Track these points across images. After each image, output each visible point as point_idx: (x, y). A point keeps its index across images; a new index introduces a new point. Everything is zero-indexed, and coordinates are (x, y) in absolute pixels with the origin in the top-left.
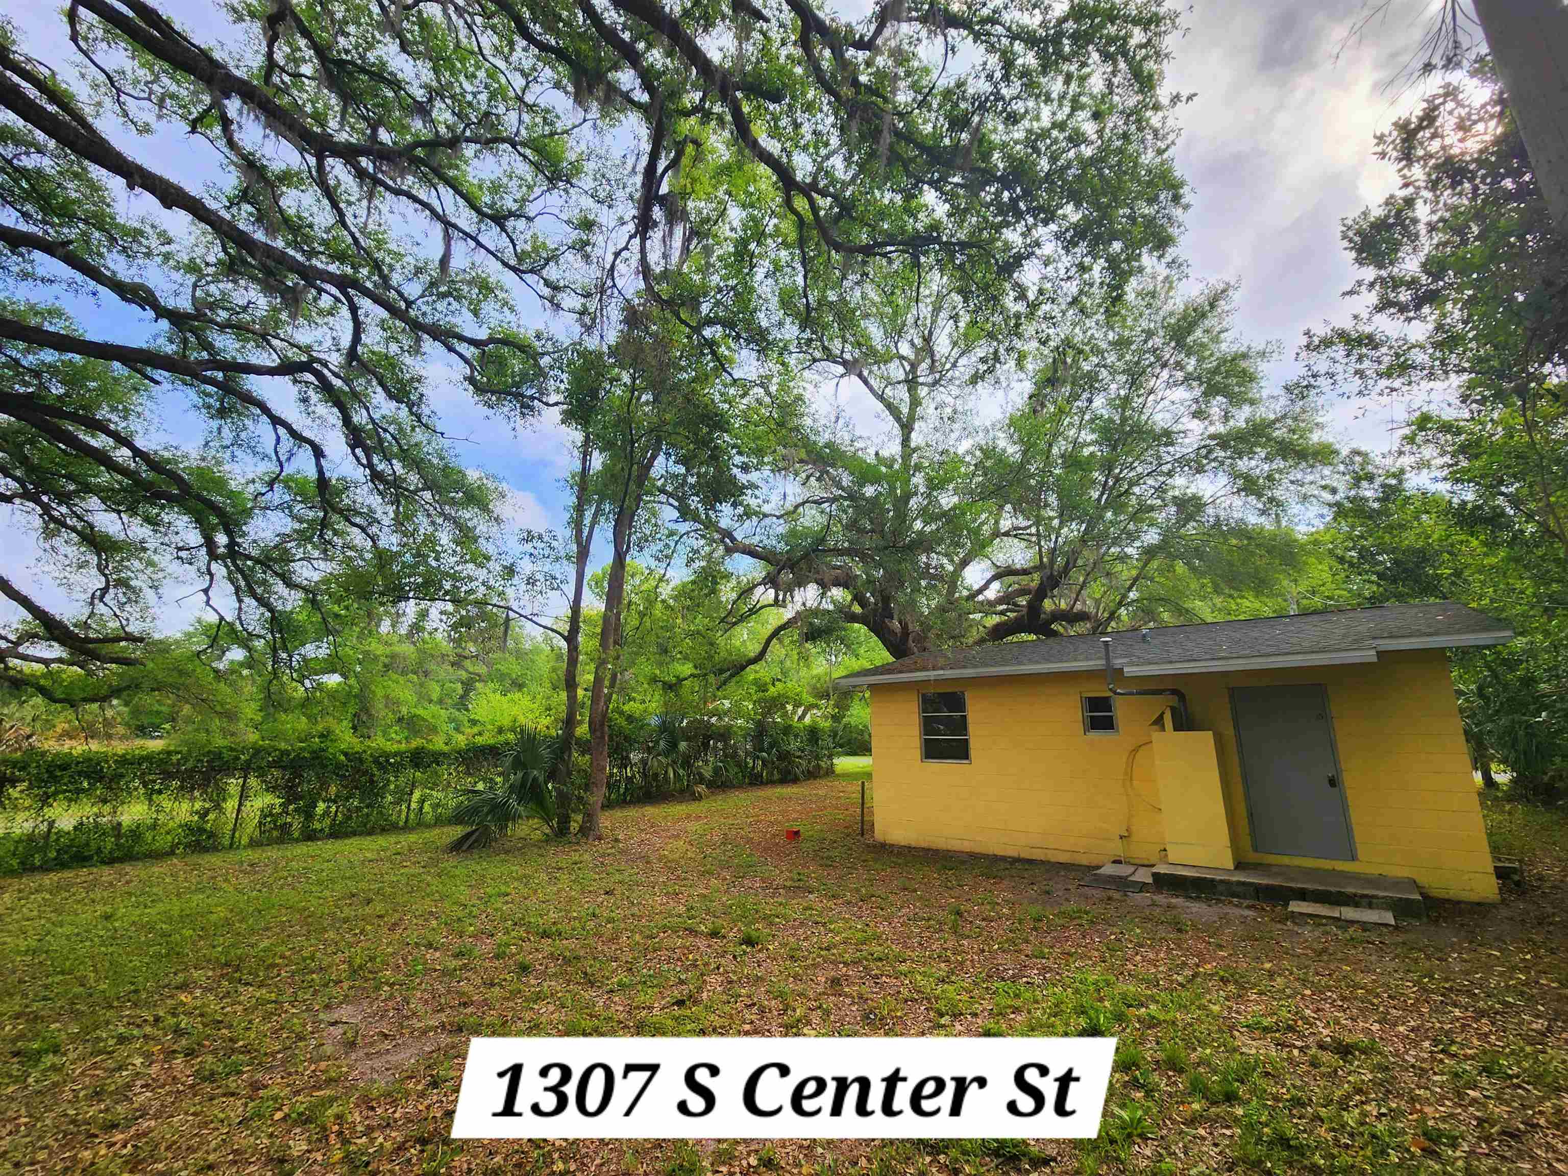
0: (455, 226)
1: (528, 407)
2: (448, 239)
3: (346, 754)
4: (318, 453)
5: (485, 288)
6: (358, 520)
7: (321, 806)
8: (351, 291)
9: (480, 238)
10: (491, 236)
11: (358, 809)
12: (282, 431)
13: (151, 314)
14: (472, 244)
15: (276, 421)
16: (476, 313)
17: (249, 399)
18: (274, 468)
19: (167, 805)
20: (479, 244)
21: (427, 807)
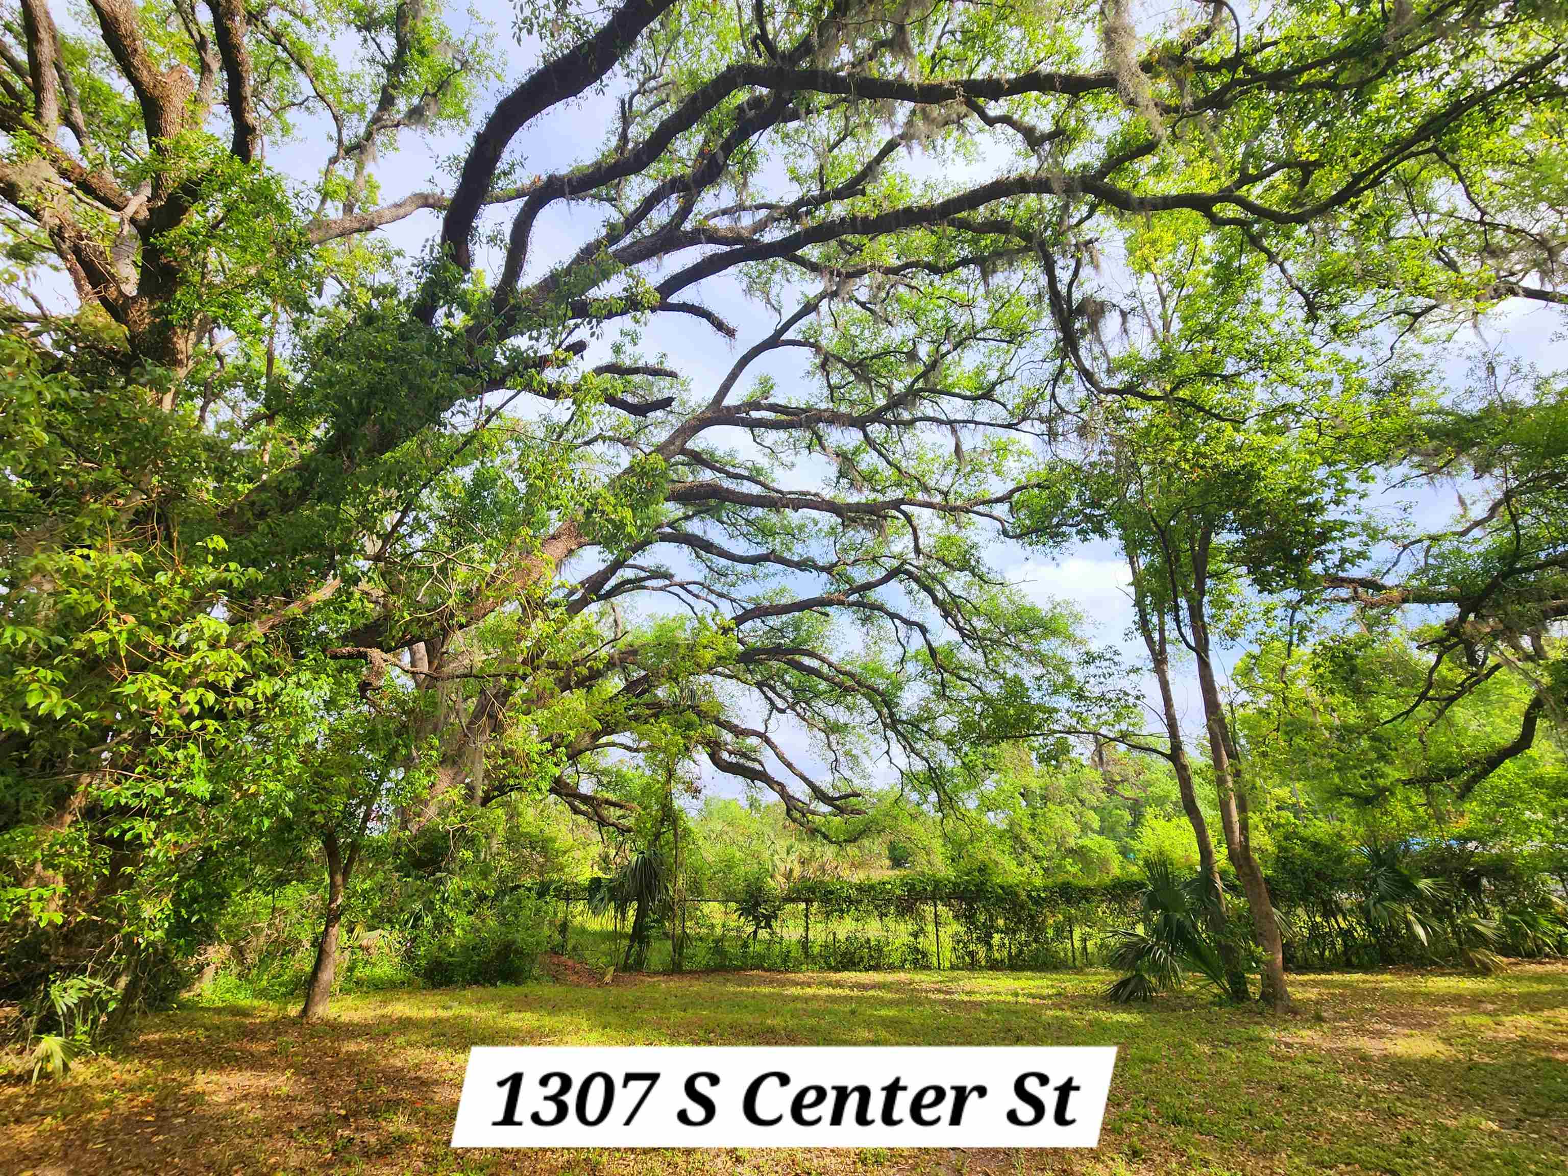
0: (956, 421)
1: (1057, 535)
2: (954, 431)
3: (1002, 888)
4: (924, 630)
5: (1002, 450)
6: (965, 675)
7: (996, 938)
8: (903, 507)
9: (976, 419)
10: (986, 411)
11: (1027, 944)
12: (897, 621)
13: (815, 573)
14: (972, 426)
15: (893, 616)
16: (998, 473)
17: (875, 607)
18: (900, 650)
19: (892, 926)
20: (977, 423)
21: (1090, 944)
